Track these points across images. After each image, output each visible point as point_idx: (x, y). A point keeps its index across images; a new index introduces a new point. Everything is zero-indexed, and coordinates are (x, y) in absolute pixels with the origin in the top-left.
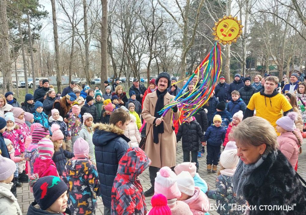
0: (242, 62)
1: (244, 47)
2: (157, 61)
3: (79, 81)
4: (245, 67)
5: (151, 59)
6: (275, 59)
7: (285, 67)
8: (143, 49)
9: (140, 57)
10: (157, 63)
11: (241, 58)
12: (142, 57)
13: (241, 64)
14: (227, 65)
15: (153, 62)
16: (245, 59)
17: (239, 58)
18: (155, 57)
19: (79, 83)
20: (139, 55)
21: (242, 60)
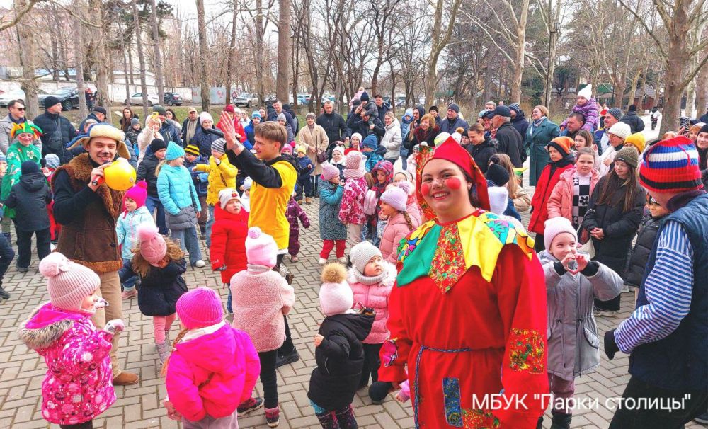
0: (547, 77)
1: (552, 48)
2: (392, 67)
3: (249, 99)
4: (551, 87)
5: (380, 63)
6: (611, 73)
7: (629, 89)
8: (370, 43)
9: (363, 58)
10: (392, 73)
11: (544, 69)
12: (367, 59)
13: (544, 80)
14: (517, 81)
15: (385, 70)
16: (551, 72)
17: (540, 69)
18: (388, 59)
19: (247, 102)
20: (363, 54)
21: (546, 73)
